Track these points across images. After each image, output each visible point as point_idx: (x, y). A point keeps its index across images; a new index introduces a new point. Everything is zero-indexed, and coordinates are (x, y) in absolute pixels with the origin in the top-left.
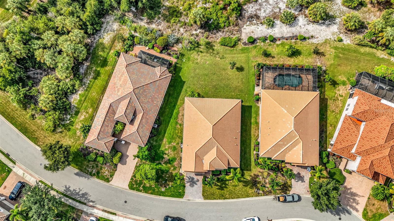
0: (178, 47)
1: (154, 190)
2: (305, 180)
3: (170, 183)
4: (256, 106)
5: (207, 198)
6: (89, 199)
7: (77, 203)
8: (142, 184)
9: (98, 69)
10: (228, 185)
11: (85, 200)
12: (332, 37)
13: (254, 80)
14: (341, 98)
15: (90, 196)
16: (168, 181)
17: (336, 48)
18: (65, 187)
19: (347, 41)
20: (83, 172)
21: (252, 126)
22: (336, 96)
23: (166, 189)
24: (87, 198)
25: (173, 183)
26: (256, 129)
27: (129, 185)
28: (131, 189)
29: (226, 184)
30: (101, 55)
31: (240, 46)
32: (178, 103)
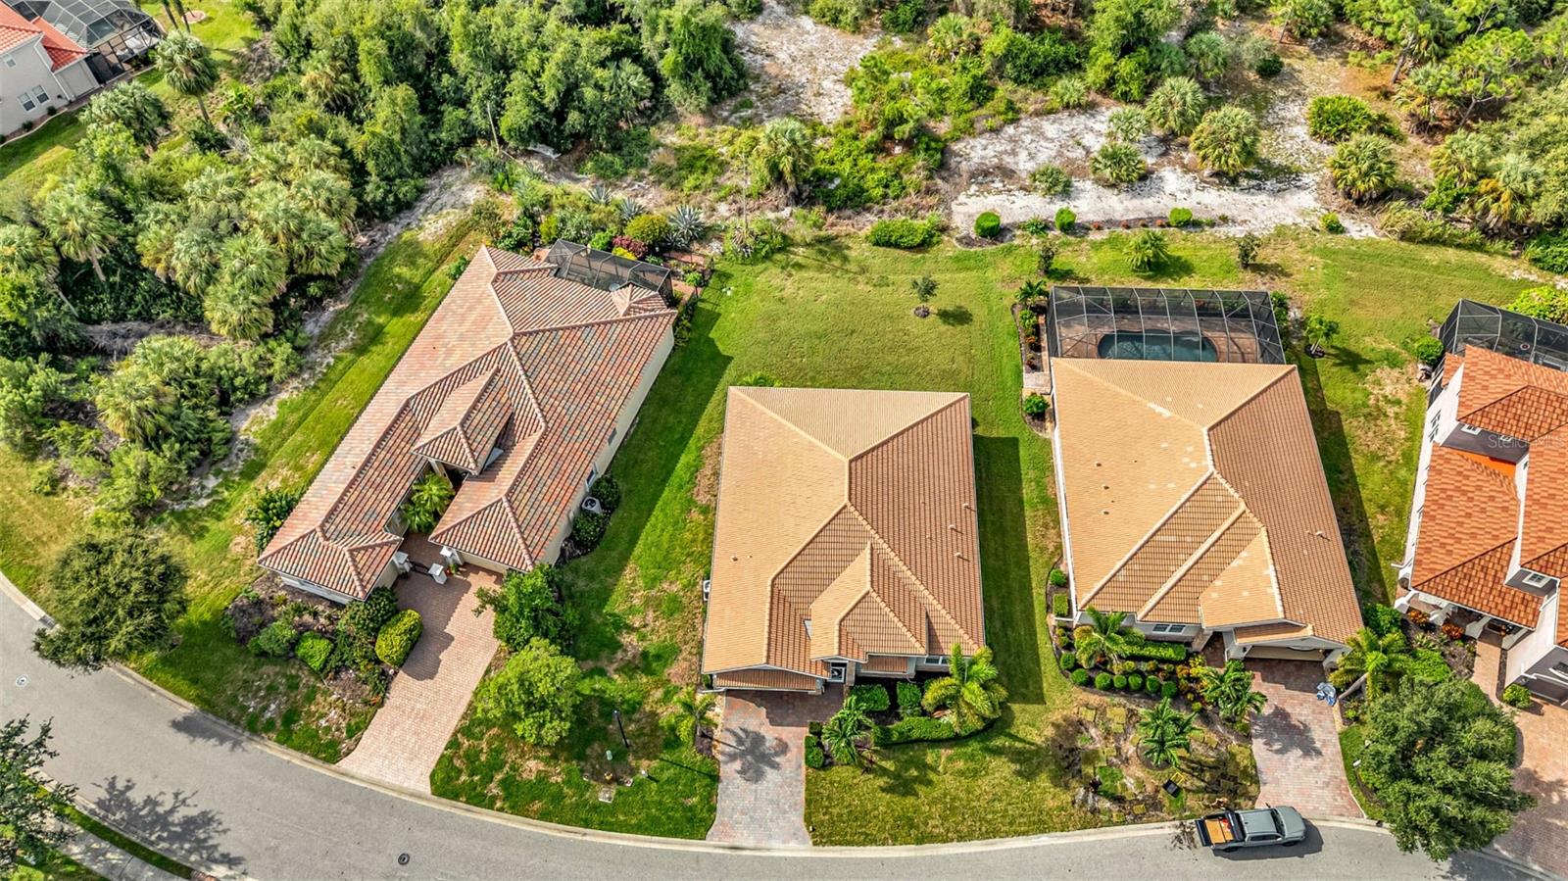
0: (706, 252)
1: (559, 797)
2: (1318, 745)
3: (645, 763)
4: (1035, 438)
5: (830, 835)
6: (215, 847)
7: (148, 866)
8: (501, 767)
9: (381, 320)
10: (934, 770)
11: (190, 852)
12: (1299, 220)
13: (1016, 352)
14: (1396, 409)
15: (225, 831)
16: (635, 752)
17: (1325, 252)
18: (105, 785)
19: (1362, 229)
20: (215, 714)
21: (1028, 513)
22: (1372, 402)
23: (619, 793)
24: (205, 840)
25: (655, 763)
26: (1046, 526)
27: (432, 776)
28: (440, 795)
29: (924, 767)
30: (399, 276)
31: (949, 247)
32: (700, 430)
